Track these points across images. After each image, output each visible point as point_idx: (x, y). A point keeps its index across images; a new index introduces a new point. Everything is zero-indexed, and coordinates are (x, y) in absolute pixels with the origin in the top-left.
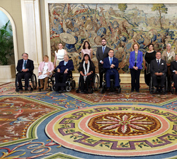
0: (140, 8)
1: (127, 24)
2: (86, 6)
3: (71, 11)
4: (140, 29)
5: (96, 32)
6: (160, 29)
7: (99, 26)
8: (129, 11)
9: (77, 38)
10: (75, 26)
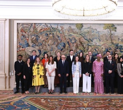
0: (94, 27)
1: (83, 40)
2: (49, 25)
3: (36, 29)
4: (94, 44)
5: (57, 46)
6: (111, 44)
7: (59, 41)
8: (84, 29)
9: (40, 51)
10: (39, 41)
